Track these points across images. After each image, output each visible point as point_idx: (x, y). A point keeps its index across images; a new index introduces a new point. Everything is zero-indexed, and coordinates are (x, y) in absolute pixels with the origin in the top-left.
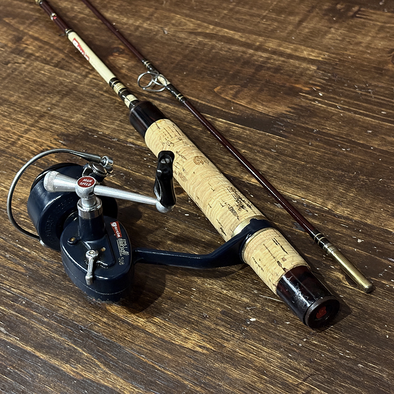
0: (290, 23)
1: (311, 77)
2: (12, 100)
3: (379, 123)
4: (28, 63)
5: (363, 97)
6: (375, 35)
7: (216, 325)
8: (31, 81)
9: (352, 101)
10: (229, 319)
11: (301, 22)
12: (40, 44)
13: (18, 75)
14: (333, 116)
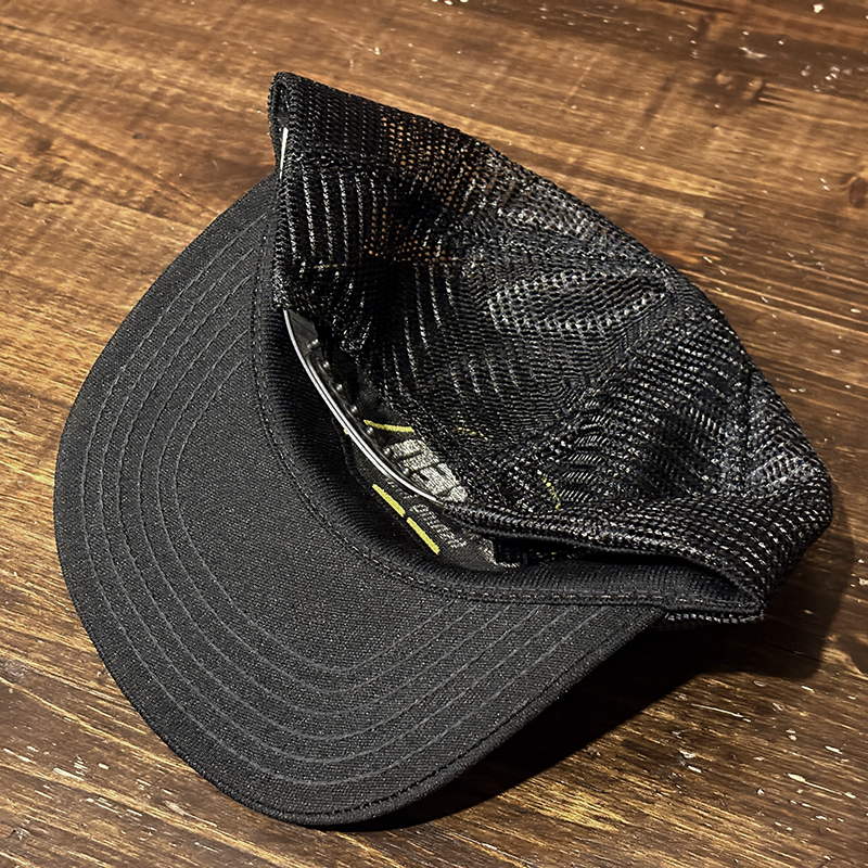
0: (629, 115)
1: (697, 235)
2: (66, 290)
3: (850, 333)
4: (77, 202)
5: (809, 277)
6: (805, 143)
7: (620, 770)
8: (95, 244)
9: (788, 287)
10: (642, 758)
11: (650, 112)
12: (95, 158)
13: (63, 232)
14: (758, 318)
